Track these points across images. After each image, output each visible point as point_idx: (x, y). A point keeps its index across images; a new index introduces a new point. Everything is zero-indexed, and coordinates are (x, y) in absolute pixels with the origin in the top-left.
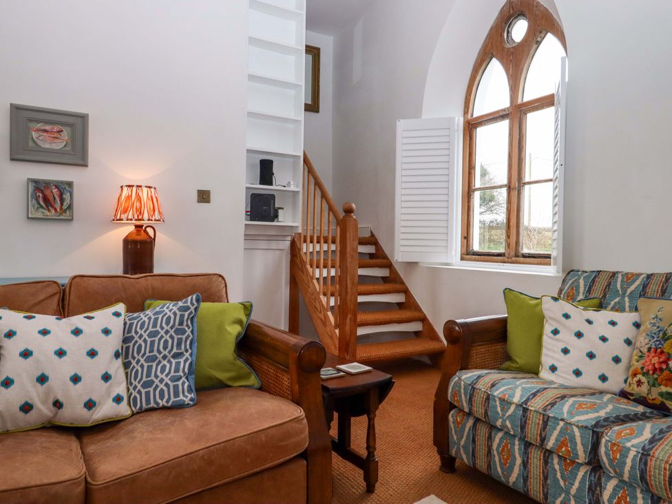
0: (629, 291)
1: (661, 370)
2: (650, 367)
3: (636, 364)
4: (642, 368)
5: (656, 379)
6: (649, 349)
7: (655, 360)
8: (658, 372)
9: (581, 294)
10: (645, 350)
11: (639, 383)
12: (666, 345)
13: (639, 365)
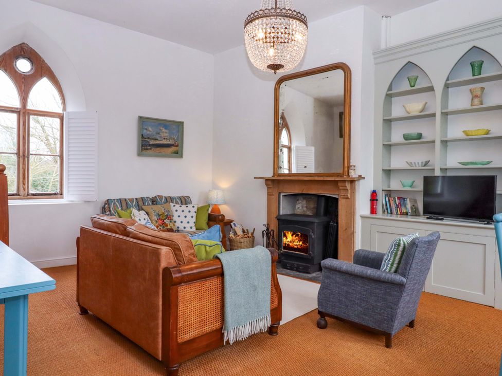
0: (134, 205)
1: (164, 223)
2: (161, 224)
5: (164, 226)
6: (158, 219)
7: (161, 222)
9: (119, 208)
10: (156, 220)
12: (161, 217)
13: (157, 224)
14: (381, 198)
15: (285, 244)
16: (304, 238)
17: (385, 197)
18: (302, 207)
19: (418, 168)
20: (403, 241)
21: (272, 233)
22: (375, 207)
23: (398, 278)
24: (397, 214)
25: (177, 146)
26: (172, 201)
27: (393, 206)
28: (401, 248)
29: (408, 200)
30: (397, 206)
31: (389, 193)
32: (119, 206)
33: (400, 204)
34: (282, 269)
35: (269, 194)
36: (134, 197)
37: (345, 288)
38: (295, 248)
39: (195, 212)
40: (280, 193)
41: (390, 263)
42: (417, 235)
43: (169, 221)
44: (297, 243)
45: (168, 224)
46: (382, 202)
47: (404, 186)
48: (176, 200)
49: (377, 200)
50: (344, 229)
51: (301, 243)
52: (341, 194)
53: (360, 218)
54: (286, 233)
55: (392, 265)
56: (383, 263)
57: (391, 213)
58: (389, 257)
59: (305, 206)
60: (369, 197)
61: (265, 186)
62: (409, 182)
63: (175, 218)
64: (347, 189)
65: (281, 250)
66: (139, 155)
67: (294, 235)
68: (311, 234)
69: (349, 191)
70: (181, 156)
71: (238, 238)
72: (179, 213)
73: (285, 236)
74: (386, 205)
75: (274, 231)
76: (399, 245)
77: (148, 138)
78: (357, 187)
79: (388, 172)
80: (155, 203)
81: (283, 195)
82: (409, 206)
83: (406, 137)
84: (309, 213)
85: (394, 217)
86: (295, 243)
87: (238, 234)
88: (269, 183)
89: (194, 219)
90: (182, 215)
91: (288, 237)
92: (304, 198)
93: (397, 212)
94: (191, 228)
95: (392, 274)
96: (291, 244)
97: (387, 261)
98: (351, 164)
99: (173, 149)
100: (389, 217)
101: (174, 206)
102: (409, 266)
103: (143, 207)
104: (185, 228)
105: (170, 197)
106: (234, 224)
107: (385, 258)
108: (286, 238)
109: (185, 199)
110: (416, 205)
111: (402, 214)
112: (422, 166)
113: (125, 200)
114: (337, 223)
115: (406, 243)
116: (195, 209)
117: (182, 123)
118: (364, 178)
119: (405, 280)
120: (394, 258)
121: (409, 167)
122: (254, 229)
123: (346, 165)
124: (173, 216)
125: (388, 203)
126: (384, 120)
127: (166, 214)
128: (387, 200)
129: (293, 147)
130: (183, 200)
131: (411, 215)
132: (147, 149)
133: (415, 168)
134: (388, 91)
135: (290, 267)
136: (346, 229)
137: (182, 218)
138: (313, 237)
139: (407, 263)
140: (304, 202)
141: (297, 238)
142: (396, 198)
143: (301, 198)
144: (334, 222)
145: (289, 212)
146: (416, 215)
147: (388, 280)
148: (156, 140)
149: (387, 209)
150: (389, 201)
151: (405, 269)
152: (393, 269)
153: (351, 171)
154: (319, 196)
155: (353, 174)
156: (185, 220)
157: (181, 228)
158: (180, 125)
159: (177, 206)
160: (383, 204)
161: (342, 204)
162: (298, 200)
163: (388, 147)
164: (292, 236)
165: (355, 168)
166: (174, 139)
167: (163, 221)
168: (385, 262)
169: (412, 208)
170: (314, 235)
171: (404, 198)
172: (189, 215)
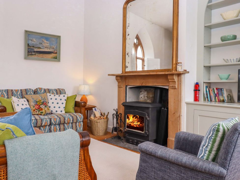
0: (18, 94)
1: (39, 108)
2: (37, 108)
3: (33, 108)
4: (36, 109)
5: (39, 110)
6: (35, 105)
7: (37, 107)
8: (39, 109)
9: (6, 96)
10: (34, 105)
11: (36, 112)
12: (38, 103)
13: (34, 108)
14: (203, 89)
15: (128, 124)
16: (141, 119)
17: (206, 88)
18: (144, 97)
19: (233, 63)
20: (223, 126)
21: (120, 116)
22: (197, 96)
23: (217, 168)
24: (215, 101)
25: (56, 53)
26: (49, 92)
27: (213, 95)
28: (220, 134)
29: (225, 90)
30: (216, 95)
31: (209, 85)
32: (5, 95)
33: (218, 93)
34: (125, 143)
35: (119, 87)
36: (20, 89)
37: (161, 174)
38: (135, 127)
39: (65, 100)
40: (127, 86)
41: (208, 149)
42: (237, 119)
43: (44, 106)
44: (136, 123)
45: (43, 108)
46: (204, 92)
47: (221, 79)
48: (53, 91)
49: (199, 90)
50: (173, 113)
51: (139, 123)
52: (170, 86)
53: (185, 104)
54: (129, 116)
55: (210, 152)
56: (201, 148)
57: (211, 101)
58: (207, 144)
59: (146, 96)
60: (193, 88)
61: (116, 81)
62: (226, 75)
63: (50, 104)
64: (175, 81)
65: (125, 129)
66: (25, 58)
67: (135, 117)
68: (147, 117)
69: (177, 83)
70: (59, 61)
71: (96, 119)
72: (53, 100)
73: (128, 118)
74: (207, 94)
75: (121, 114)
76: (218, 131)
77: (33, 47)
78: (183, 79)
79: (208, 68)
80: (36, 93)
81: (129, 88)
82: (225, 94)
83: (223, 39)
84: (149, 101)
85: (213, 104)
86: (135, 123)
87: (97, 116)
88: (119, 78)
89: (64, 105)
90: (55, 102)
91: (130, 119)
92: (145, 90)
93: (215, 100)
94: (61, 111)
95: (210, 163)
96: (132, 124)
97: (204, 147)
98: (179, 62)
99: (53, 55)
100: (209, 103)
101: (50, 95)
102: (230, 155)
103: (25, 96)
104: (56, 111)
105: (48, 89)
106: (95, 109)
107: (203, 143)
108: (129, 120)
109: (60, 91)
110: (231, 94)
111: (220, 101)
112: (236, 62)
113: (12, 90)
114: (168, 108)
115: (226, 129)
116: (66, 98)
117: (59, 37)
118: (188, 72)
119: (225, 171)
120: (213, 145)
121: (225, 64)
122: (109, 113)
123: (174, 62)
124: (48, 103)
125: (208, 92)
126: (205, 27)
127: (42, 101)
128: (208, 91)
129: (146, 59)
130: (58, 92)
131: (227, 102)
132: (32, 55)
133: (230, 63)
134: (209, 3)
135: (131, 142)
136: (174, 113)
137: (55, 104)
138: (148, 119)
139: (227, 153)
140: (146, 93)
141: (136, 119)
142: (215, 89)
143: (143, 90)
144: (164, 108)
145: (134, 100)
146: (231, 102)
147: (205, 170)
148: (40, 48)
149: (207, 98)
150: (209, 91)
151: (226, 159)
152: (212, 156)
153: (178, 67)
154: (156, 88)
155: (180, 69)
156: (57, 106)
157: (54, 111)
158: (58, 38)
159: (52, 95)
160: (204, 94)
161: (171, 93)
162: (141, 92)
163: (209, 48)
164: (133, 118)
165: (182, 65)
166: (53, 48)
167: (39, 106)
168: (203, 147)
169: (227, 96)
170: (149, 117)
171: (221, 89)
172: (60, 102)
